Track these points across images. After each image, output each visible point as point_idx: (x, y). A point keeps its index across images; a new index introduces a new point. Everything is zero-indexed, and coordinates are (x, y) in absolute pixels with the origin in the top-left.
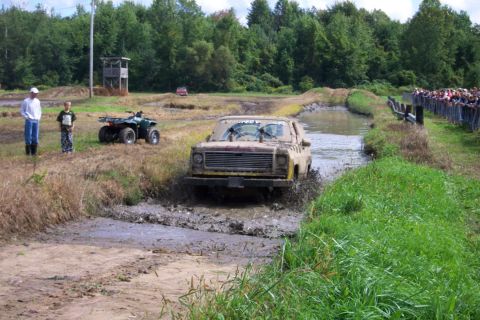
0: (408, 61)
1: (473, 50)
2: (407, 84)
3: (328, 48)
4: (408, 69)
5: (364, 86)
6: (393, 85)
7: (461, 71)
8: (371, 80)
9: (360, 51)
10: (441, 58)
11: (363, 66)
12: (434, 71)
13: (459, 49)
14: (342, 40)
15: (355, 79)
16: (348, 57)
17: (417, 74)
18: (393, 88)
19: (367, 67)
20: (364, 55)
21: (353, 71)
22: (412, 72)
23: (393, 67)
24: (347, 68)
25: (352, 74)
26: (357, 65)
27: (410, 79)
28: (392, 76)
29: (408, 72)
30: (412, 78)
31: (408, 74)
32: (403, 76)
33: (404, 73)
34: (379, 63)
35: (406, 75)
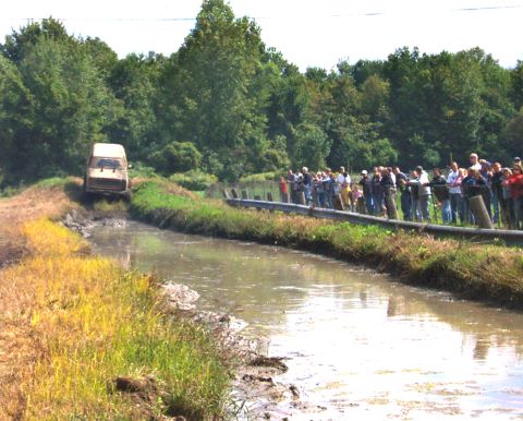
0: (178, 125)
1: (298, 99)
2: (185, 167)
3: (28, 103)
6: (157, 171)
7: (281, 138)
9: (90, 108)
10: (243, 117)
12: (230, 143)
13: (273, 98)
14: (53, 88)
16: (67, 120)
17: (200, 150)
19: (105, 138)
20: (96, 115)
21: (79, 147)
22: (191, 145)
24: (67, 141)
25: (76, 153)
26: (85, 134)
27: (188, 158)
28: (154, 154)
29: (184, 144)
30: (192, 157)
31: (185, 149)
32: (175, 152)
33: (177, 148)
34: (126, 129)
35: (182, 152)
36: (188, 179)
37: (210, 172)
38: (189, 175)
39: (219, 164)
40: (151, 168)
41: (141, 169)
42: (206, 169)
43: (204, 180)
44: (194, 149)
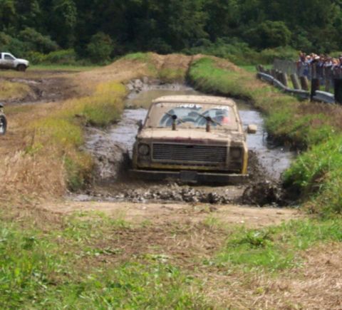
0: (275, 5)
2: (275, 44)
4: (274, 19)
5: (202, 48)
6: (250, 46)
8: (213, 39)
11: (198, 15)
12: (320, 22)
15: (186, 36)
17: (291, 28)
18: (252, 52)
19: (206, 16)
21: (182, 23)
22: (283, 24)
23: (248, 16)
24: (171, 18)
25: (179, 28)
26: (188, 12)
27: (279, 36)
28: (249, 31)
29: (277, 23)
30: (283, 35)
31: (277, 27)
32: (268, 30)
33: (270, 26)
34: (225, 8)
35: (274, 30)
36: (277, 54)
37: (298, 49)
38: (278, 51)
39: (307, 42)
40: (244, 44)
41: (237, 44)
42: (295, 45)
43: (292, 56)
44: (285, 27)
